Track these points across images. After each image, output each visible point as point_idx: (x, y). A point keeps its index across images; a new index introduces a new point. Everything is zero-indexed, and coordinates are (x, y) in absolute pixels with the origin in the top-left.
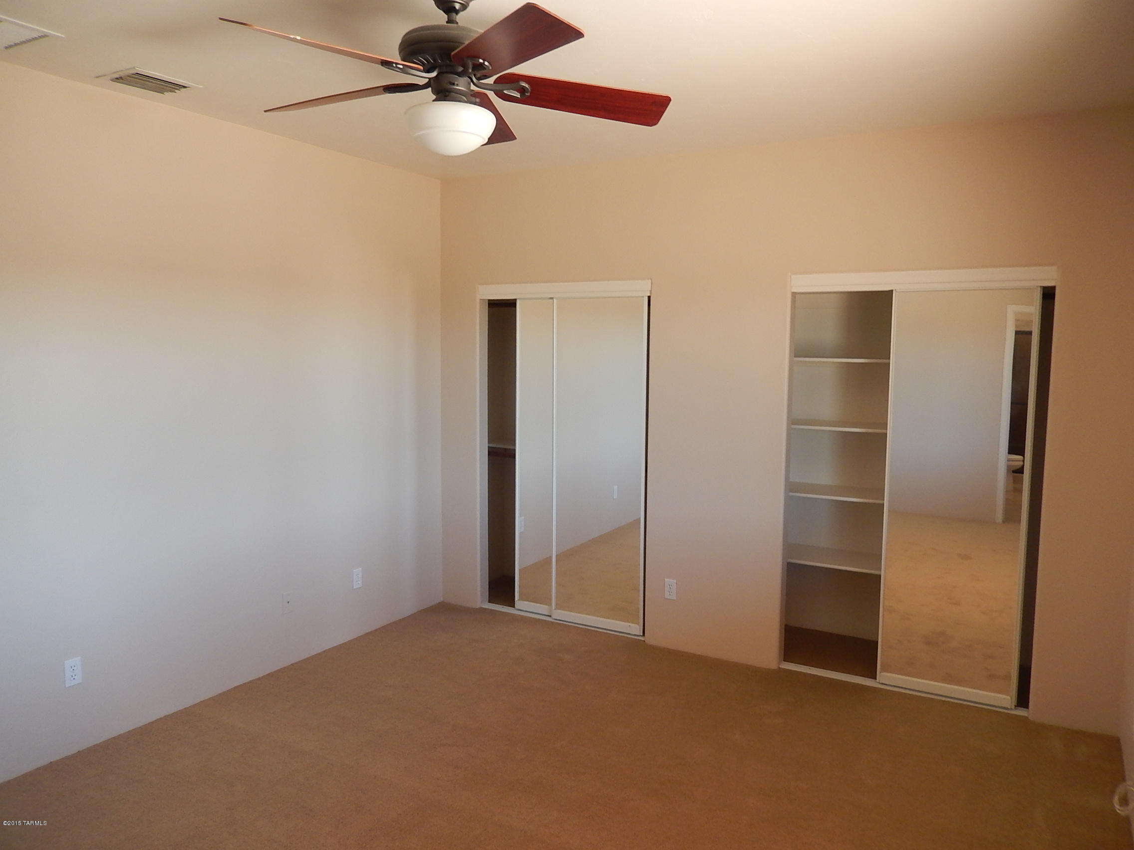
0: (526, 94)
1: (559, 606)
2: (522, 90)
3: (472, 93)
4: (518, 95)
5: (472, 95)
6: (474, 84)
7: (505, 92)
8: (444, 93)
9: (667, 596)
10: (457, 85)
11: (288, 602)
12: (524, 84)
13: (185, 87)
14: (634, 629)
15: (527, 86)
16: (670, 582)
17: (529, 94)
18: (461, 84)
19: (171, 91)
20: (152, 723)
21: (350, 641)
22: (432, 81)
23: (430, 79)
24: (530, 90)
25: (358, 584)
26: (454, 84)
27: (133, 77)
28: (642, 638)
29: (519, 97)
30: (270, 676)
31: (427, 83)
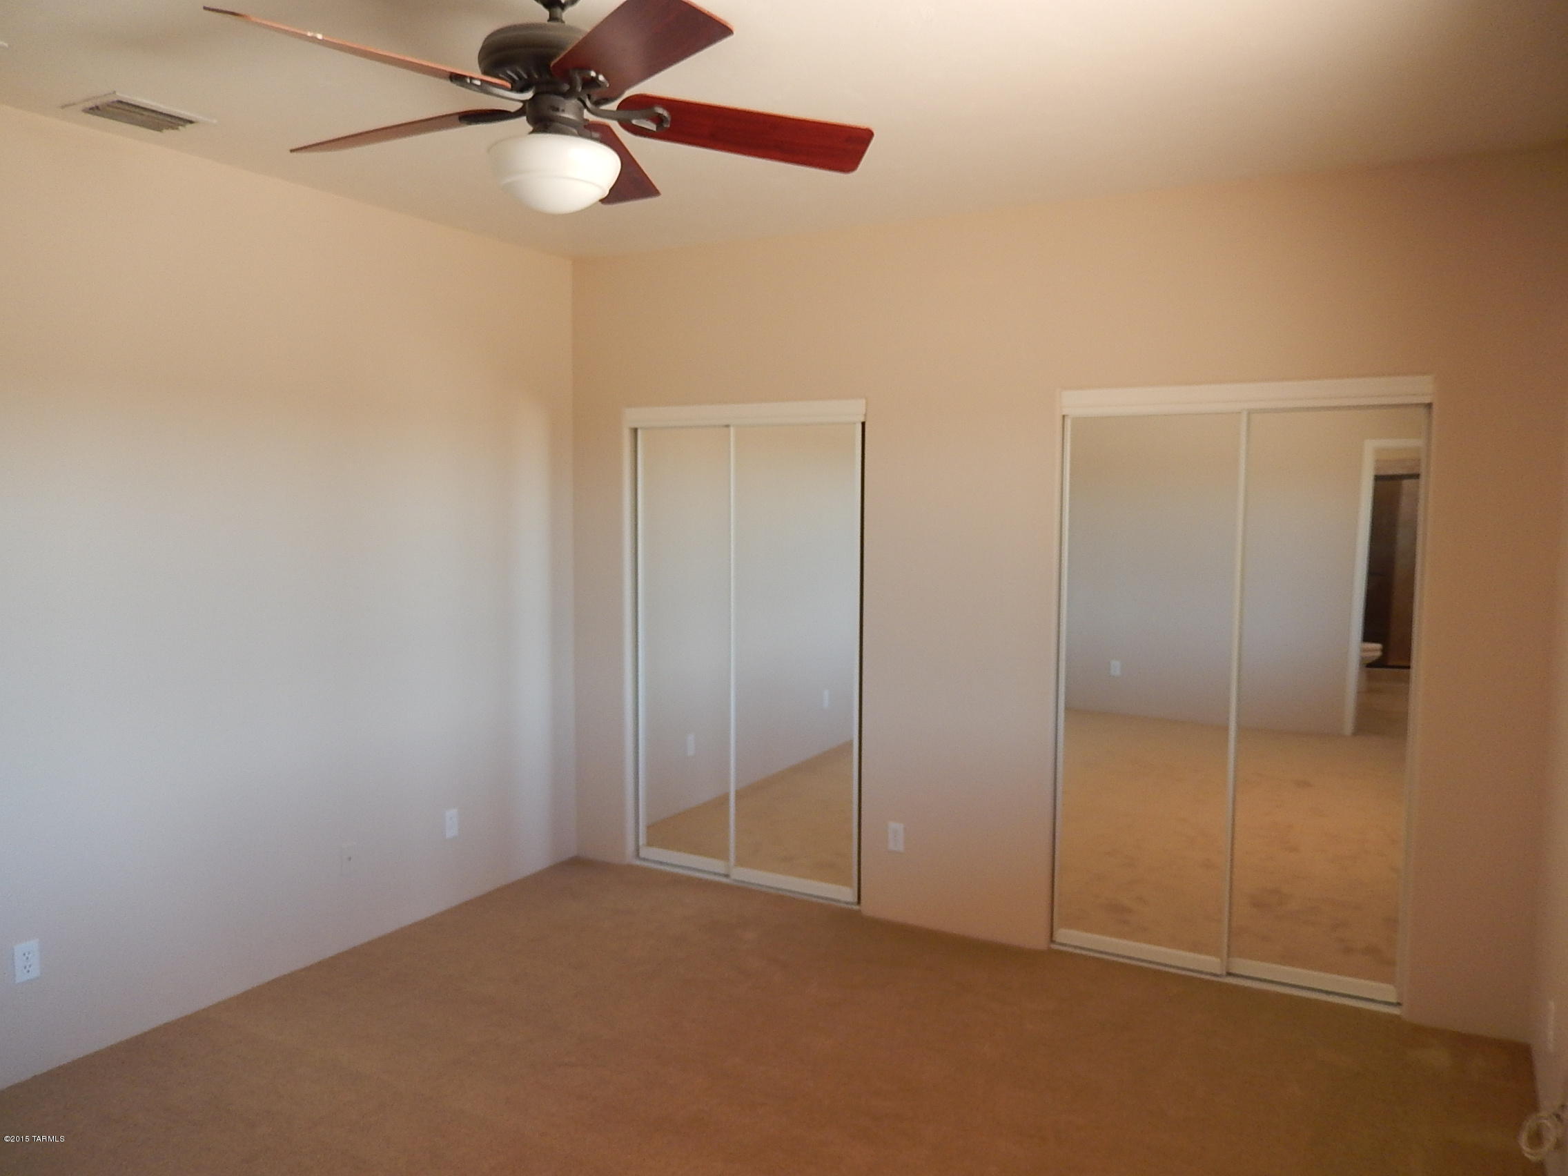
0: (665, 126)
1: (740, 862)
2: (659, 120)
3: (587, 124)
4: (651, 126)
5: (585, 127)
6: (589, 110)
7: (634, 122)
8: (543, 122)
9: (891, 846)
10: (563, 111)
11: (350, 859)
12: (660, 110)
13: (191, 122)
14: (844, 894)
15: (665, 113)
16: (896, 827)
17: (669, 126)
18: (569, 110)
19: (173, 128)
20: (145, 1034)
21: (442, 914)
22: (527, 106)
23: (523, 102)
24: (669, 119)
25: (452, 831)
26: (557, 110)
27: (113, 107)
28: (856, 907)
29: (655, 129)
30: (320, 965)
31: (521, 109)
